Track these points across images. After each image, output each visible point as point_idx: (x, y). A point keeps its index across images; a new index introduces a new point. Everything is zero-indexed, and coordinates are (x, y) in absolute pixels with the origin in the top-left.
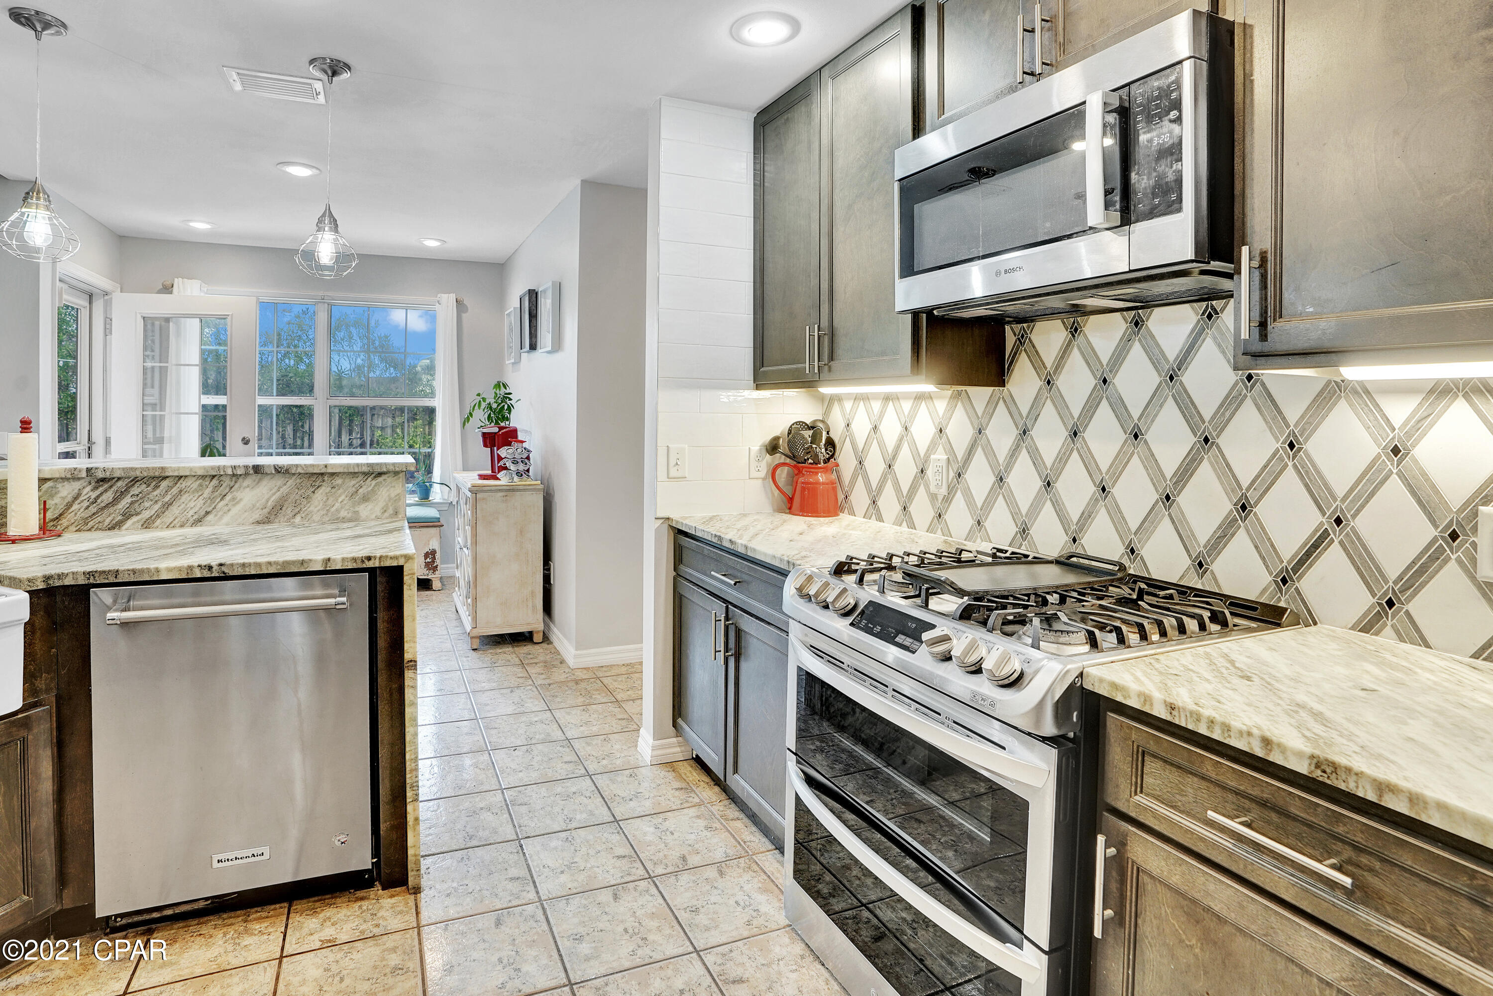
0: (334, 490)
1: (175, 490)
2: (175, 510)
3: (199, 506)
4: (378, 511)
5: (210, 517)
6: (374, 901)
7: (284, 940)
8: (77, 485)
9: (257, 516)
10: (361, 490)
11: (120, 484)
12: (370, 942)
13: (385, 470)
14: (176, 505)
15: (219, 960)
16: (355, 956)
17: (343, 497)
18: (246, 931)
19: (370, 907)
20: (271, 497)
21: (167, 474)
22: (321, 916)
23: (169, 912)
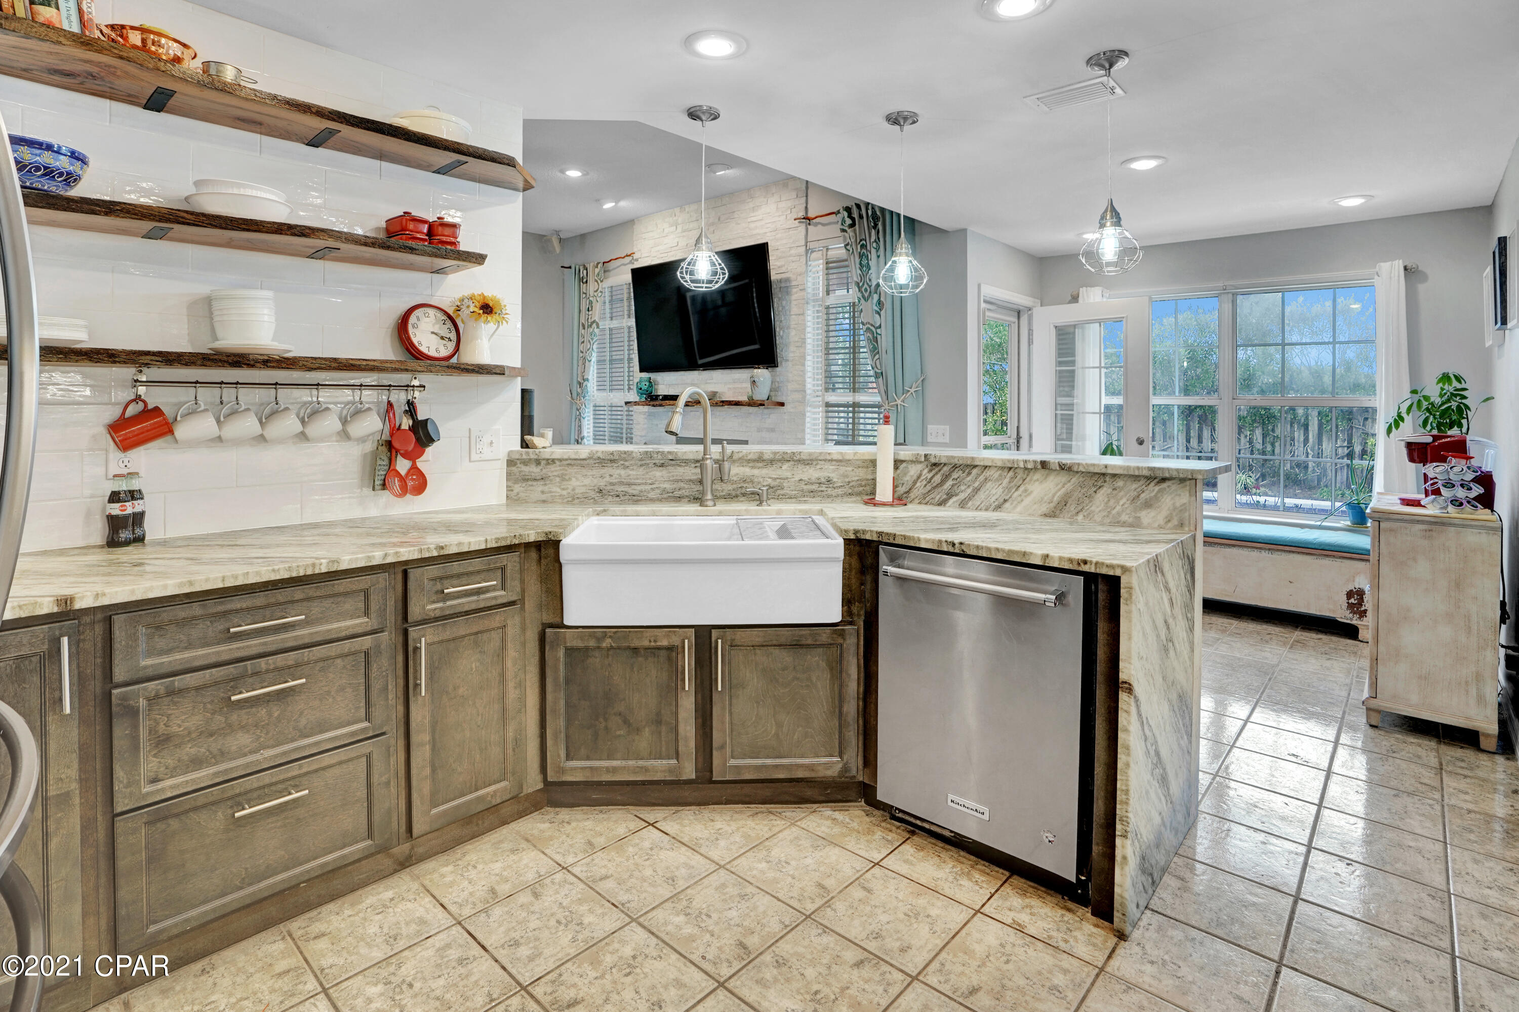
0: (1115, 492)
1: (982, 478)
2: (981, 495)
3: (999, 494)
4: (1161, 520)
5: (1007, 505)
6: (1078, 919)
7: (989, 899)
8: (919, 467)
9: (1044, 508)
10: (1143, 495)
11: (945, 469)
12: (1050, 950)
13: (1167, 475)
14: (982, 490)
15: (939, 882)
16: (1031, 951)
17: (1124, 500)
18: (968, 874)
19: (1071, 922)
20: (1056, 493)
21: (976, 463)
22: (1027, 900)
23: (927, 826)
